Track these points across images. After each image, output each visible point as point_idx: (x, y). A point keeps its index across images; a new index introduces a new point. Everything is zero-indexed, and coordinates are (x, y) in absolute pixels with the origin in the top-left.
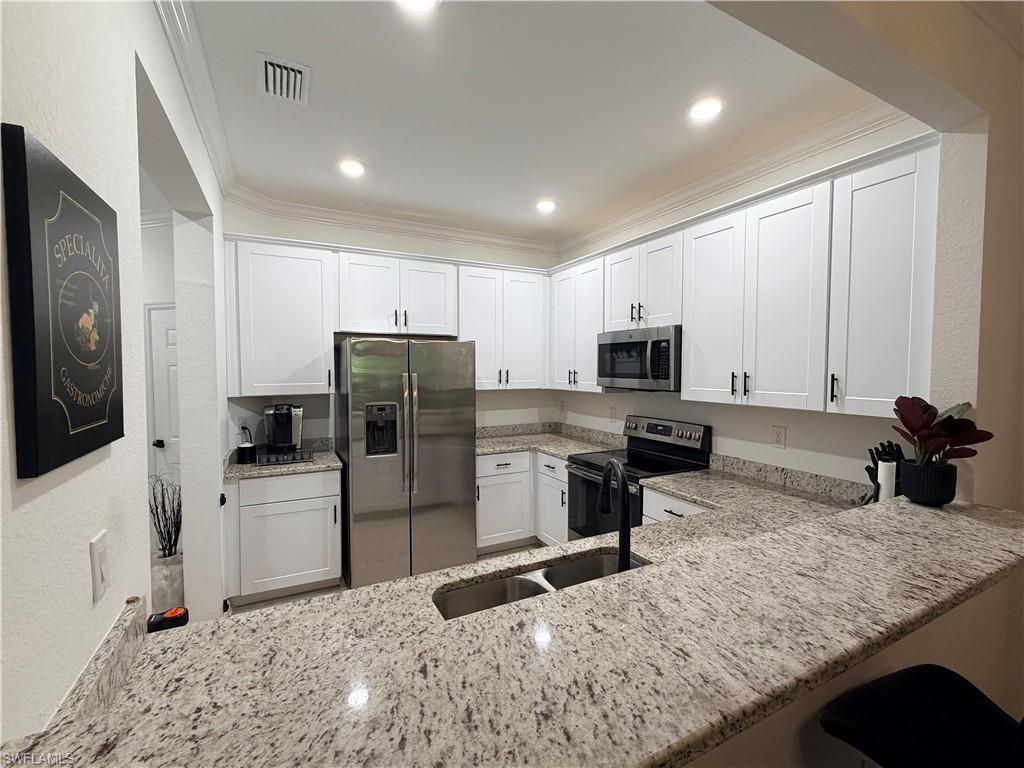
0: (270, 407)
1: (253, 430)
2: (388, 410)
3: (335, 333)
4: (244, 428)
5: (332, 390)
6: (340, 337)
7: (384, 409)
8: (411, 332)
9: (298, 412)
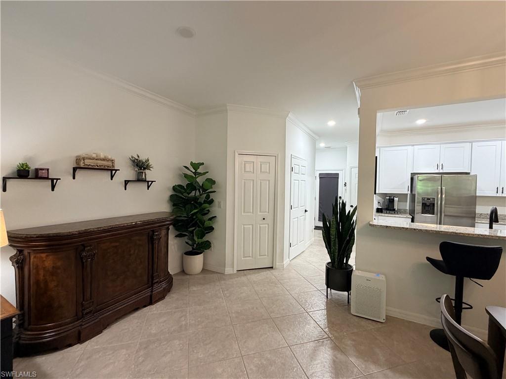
0: (388, 197)
1: (381, 202)
2: (431, 200)
3: (411, 173)
4: (379, 203)
5: (409, 192)
6: (413, 175)
7: (429, 199)
8: (444, 172)
9: (396, 199)
